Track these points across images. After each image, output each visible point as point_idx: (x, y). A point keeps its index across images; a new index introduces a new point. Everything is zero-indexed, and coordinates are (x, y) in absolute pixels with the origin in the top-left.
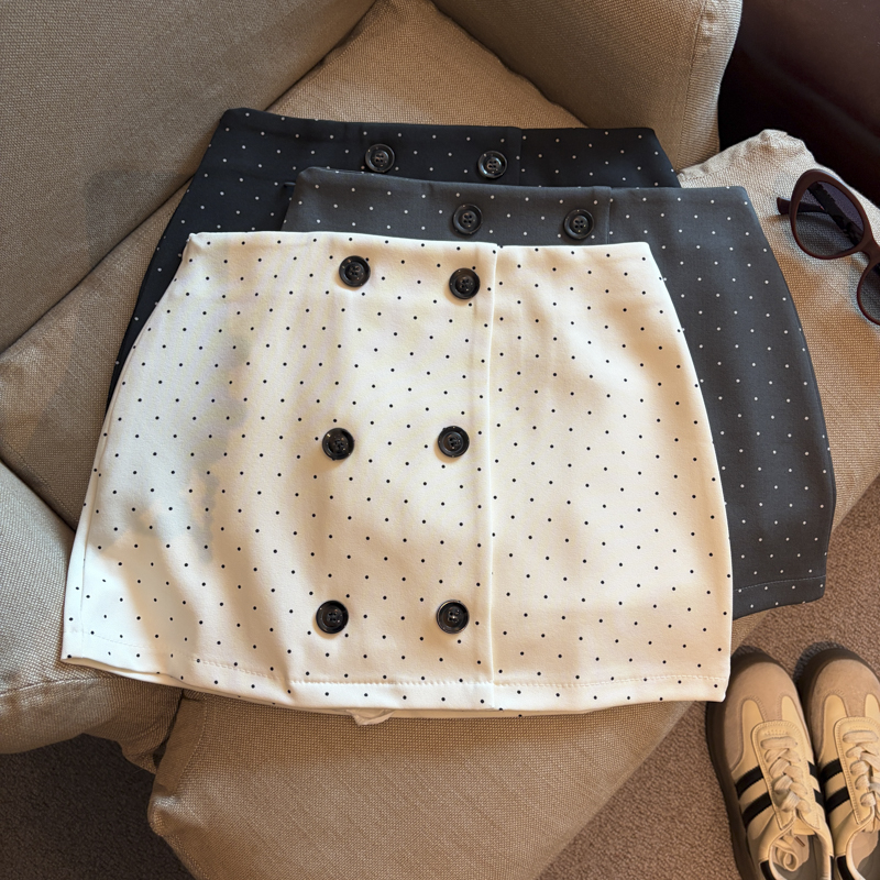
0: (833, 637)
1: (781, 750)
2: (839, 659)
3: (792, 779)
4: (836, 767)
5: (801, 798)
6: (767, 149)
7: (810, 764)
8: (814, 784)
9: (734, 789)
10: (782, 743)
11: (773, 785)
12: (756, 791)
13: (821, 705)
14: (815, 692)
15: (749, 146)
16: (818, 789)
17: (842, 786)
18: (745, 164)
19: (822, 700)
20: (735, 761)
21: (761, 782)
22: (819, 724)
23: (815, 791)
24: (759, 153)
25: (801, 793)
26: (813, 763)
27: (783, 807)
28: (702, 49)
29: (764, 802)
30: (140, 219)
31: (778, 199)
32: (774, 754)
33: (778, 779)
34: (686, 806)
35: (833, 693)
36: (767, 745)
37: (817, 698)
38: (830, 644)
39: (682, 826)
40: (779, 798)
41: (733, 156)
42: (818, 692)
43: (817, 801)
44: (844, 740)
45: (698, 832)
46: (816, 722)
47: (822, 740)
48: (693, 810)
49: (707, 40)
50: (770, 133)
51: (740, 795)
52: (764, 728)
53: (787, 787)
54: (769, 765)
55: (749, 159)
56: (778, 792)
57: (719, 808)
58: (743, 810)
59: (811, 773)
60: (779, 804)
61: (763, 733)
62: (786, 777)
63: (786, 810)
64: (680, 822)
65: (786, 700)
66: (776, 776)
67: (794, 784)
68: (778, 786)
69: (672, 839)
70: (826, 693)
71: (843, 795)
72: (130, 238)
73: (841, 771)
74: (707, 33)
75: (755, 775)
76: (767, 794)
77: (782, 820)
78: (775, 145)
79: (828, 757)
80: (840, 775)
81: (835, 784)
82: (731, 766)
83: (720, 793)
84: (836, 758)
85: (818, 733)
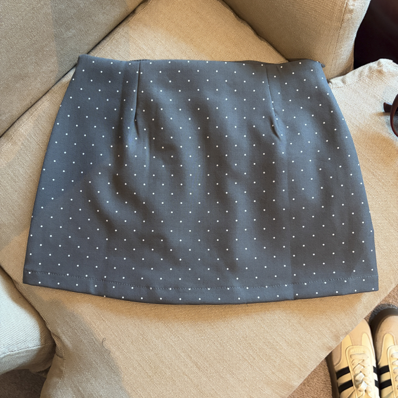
0: (391, 301)
1: (360, 360)
2: (393, 315)
3: (364, 375)
4: (386, 369)
5: (368, 384)
6: (380, 72)
7: (374, 367)
8: (375, 377)
9: (335, 375)
10: (360, 357)
11: (355, 377)
12: (345, 378)
13: (382, 337)
14: (379, 331)
15: (370, 68)
16: (377, 380)
17: (388, 378)
18: (367, 80)
19: (382, 335)
20: (337, 362)
21: (349, 374)
22: (380, 347)
23: (375, 381)
24: (375, 74)
25: (368, 382)
26: (375, 366)
27: (359, 389)
28: (348, 16)
29: (349, 384)
30: (33, 102)
31: (385, 104)
32: (356, 362)
33: (357, 375)
34: (311, 379)
35: (389, 333)
36: (353, 357)
37: (380, 334)
38: (389, 305)
39: (309, 388)
40: (357, 383)
41: (361, 74)
42: (381, 331)
43: (376, 385)
44: (392, 356)
45: (316, 391)
46: (378, 345)
47: (381, 355)
48: (315, 380)
49: (351, 11)
50: (383, 61)
51: (338, 378)
52: (353, 348)
53: (361, 379)
54: (353, 367)
55: (369, 77)
56: (357, 381)
57: (327, 380)
58: (339, 385)
59: (374, 372)
60: (357, 387)
61: (351, 351)
62: (361, 374)
63: (360, 391)
64: (308, 386)
65: (365, 335)
66: (356, 373)
67: (365, 378)
68: (357, 378)
69: (303, 393)
70: (384, 332)
71: (389, 383)
72: (28, 112)
73: (389, 371)
74: (351, 7)
75: (346, 371)
76: (351, 381)
77: (357, 394)
78: (385, 70)
79: (383, 364)
80: (388, 373)
81: (385, 377)
82: (335, 364)
83: (328, 373)
84: (387, 364)
85: (379, 351)
